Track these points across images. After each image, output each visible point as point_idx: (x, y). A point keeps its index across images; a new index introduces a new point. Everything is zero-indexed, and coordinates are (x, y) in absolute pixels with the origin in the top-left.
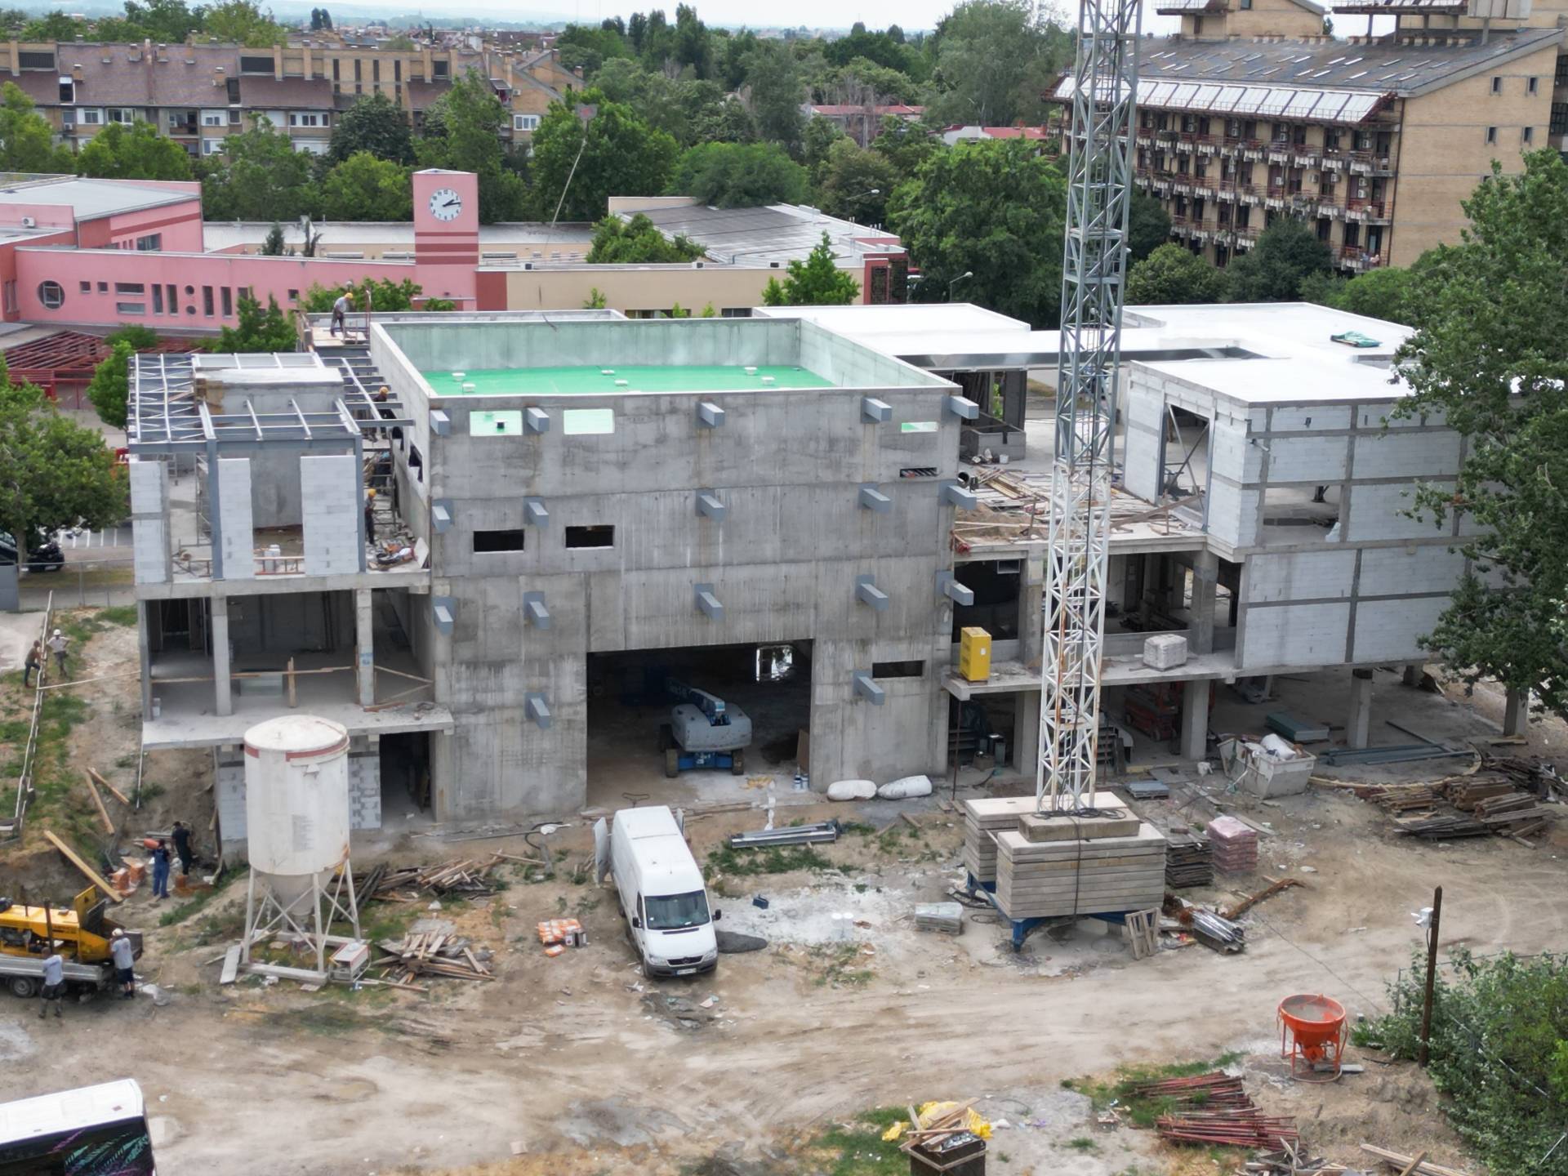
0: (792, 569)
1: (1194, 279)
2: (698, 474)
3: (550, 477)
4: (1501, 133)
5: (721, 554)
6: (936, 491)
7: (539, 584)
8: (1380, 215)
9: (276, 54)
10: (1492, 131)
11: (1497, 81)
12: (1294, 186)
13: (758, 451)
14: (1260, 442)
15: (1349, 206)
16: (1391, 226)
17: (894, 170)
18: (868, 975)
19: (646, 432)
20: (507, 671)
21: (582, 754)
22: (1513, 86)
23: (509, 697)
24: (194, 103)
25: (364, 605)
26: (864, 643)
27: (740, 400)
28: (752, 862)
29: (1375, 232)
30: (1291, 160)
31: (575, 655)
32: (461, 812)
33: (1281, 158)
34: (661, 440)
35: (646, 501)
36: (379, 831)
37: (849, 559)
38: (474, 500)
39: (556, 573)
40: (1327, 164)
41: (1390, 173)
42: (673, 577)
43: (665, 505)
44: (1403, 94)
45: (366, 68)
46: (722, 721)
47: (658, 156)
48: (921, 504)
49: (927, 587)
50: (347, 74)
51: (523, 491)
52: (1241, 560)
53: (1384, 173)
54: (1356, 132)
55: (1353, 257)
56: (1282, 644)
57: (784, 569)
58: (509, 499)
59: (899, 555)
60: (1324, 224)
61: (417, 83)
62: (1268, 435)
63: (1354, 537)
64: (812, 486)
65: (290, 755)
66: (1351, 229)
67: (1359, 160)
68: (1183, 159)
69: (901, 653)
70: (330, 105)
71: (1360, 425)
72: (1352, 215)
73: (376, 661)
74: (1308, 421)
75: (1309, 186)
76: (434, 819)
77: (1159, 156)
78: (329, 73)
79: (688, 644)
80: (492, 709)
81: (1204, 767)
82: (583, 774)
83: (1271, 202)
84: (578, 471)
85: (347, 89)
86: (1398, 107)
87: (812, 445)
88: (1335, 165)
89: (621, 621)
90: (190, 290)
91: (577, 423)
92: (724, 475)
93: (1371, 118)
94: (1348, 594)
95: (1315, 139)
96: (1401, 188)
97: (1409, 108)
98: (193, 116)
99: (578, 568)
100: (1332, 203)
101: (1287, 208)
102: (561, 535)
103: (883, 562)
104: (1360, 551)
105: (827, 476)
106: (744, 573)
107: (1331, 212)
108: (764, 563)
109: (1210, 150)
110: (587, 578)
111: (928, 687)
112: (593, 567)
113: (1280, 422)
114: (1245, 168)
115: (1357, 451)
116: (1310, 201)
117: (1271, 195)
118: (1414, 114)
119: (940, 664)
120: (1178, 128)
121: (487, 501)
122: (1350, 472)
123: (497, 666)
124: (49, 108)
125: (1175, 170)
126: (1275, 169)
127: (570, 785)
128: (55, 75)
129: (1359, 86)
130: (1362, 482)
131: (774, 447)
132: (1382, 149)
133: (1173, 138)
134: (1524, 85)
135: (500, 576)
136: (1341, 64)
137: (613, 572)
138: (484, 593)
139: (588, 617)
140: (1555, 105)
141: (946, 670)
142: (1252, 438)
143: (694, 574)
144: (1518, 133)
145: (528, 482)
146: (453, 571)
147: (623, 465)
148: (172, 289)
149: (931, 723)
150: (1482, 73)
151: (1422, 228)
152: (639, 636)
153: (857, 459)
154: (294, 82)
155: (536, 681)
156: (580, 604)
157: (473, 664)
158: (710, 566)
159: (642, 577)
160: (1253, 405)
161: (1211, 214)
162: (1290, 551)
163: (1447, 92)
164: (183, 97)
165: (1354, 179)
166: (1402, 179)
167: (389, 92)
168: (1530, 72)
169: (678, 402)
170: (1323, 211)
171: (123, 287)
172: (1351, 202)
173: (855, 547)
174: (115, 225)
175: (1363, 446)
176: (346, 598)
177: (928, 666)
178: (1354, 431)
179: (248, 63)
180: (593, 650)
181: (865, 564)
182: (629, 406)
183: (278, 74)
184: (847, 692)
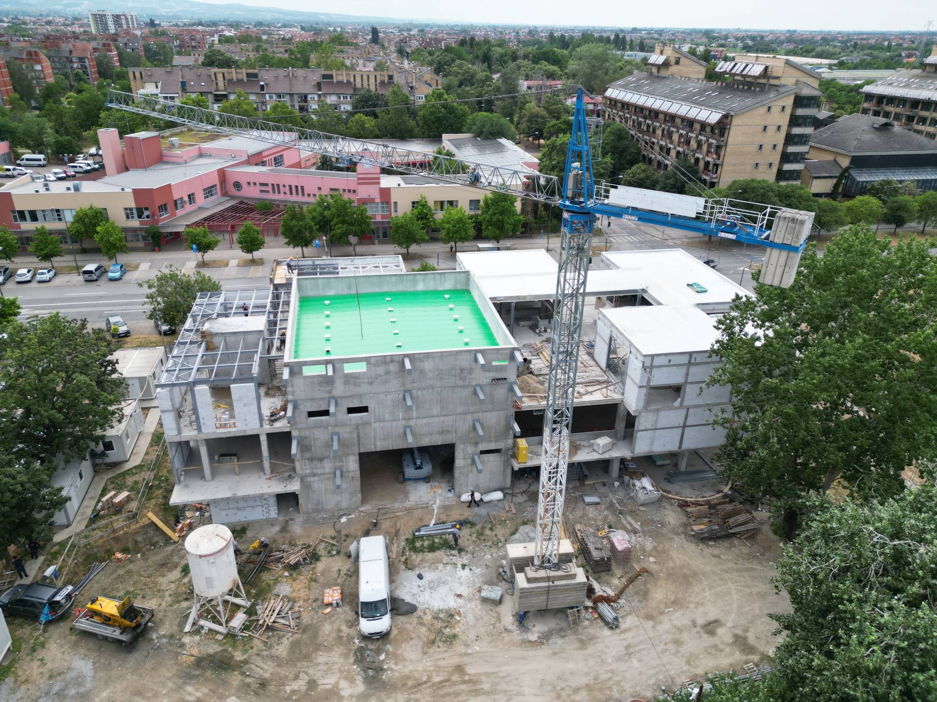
0: (445, 418)
1: (648, 178)
2: (404, 385)
3: (339, 389)
4: (769, 128)
5: (414, 414)
6: (507, 386)
7: (337, 429)
8: (719, 159)
9: (334, 73)
10: (765, 127)
11: (769, 108)
12: (688, 142)
13: (430, 375)
14: (648, 370)
15: (707, 155)
16: (722, 165)
17: (548, 116)
18: (455, 636)
19: (381, 370)
20: (325, 461)
21: (358, 488)
22: (776, 109)
23: (327, 470)
24: (306, 92)
25: (263, 439)
26: (476, 444)
27: (422, 356)
28: (422, 546)
29: (716, 166)
30: (687, 134)
31: (354, 454)
32: (310, 511)
33: (684, 132)
34: (388, 373)
35: (382, 396)
36: (276, 519)
37: (470, 413)
38: (306, 400)
39: (344, 425)
40: (701, 137)
41: (723, 144)
42: (394, 424)
43: (390, 397)
44: (732, 113)
45: (365, 77)
46: (420, 468)
47: (463, 115)
48: (501, 392)
49: (503, 422)
50: (358, 80)
51: (327, 395)
52: (636, 414)
53: (722, 143)
54: (713, 128)
55: (707, 175)
56: (652, 444)
57: (442, 418)
58: (322, 399)
59: (491, 411)
60: (697, 160)
61: (382, 83)
62: (652, 367)
63: (687, 403)
64: (453, 387)
65: (201, 556)
66: (707, 164)
67: (713, 138)
68: (648, 126)
69: (492, 446)
70: (352, 92)
71: (693, 361)
72: (708, 159)
73: (271, 458)
74: (670, 361)
75: (694, 144)
76: (299, 512)
77: (640, 124)
78: (352, 80)
79: (401, 447)
80: (320, 475)
81: (617, 484)
82: (359, 495)
83: (678, 149)
84: (352, 387)
85: (359, 85)
86: (729, 118)
87: (453, 372)
88: (703, 138)
89: (373, 440)
90: (284, 186)
91: (349, 369)
92: (415, 385)
93: (720, 122)
94: (682, 425)
95: (697, 126)
96: (728, 149)
97: (734, 119)
98: (306, 97)
99: (353, 422)
100: (700, 153)
101: (684, 151)
102: (345, 410)
103: (484, 414)
104: (688, 409)
105: (460, 383)
106: (425, 421)
107: (700, 156)
108: (433, 417)
109: (658, 124)
110: (357, 426)
111: (503, 458)
112: (360, 422)
113: (657, 362)
114: (670, 135)
115: (690, 371)
116: (693, 150)
117: (679, 146)
118: (735, 122)
119: (508, 449)
120: (647, 113)
121: (313, 400)
122: (686, 380)
123: (321, 459)
124: (256, 94)
125: (645, 129)
126: (681, 136)
127: (354, 500)
128: (259, 81)
129: (715, 107)
130: (691, 383)
131: (437, 373)
132: (722, 134)
133: (645, 118)
134: (780, 109)
135: (320, 427)
136: (710, 95)
137: (368, 423)
138: (314, 434)
139: (359, 440)
140: (791, 115)
141: (510, 453)
142: (644, 368)
143: (403, 423)
144: (775, 128)
145: (329, 392)
146: (299, 426)
147: (371, 383)
148: (278, 185)
149: (504, 471)
150: (764, 105)
151: (734, 165)
152: (381, 445)
153: (473, 376)
154: (340, 83)
155: (338, 464)
156: (355, 435)
157: (311, 460)
158: (409, 419)
159: (381, 424)
160: (645, 356)
161: (657, 148)
162: (658, 410)
163: (750, 113)
164: (302, 90)
165: (710, 145)
166: (728, 146)
167: (372, 88)
168: (783, 104)
169: (394, 358)
170: (697, 155)
171: (262, 184)
172: (708, 152)
173: (472, 409)
174: (264, 154)
175: (693, 370)
176: (256, 437)
177: (503, 450)
178: (690, 363)
179: (324, 77)
180: (362, 451)
181: (476, 415)
182: (372, 360)
183: (335, 80)
184: (469, 461)
